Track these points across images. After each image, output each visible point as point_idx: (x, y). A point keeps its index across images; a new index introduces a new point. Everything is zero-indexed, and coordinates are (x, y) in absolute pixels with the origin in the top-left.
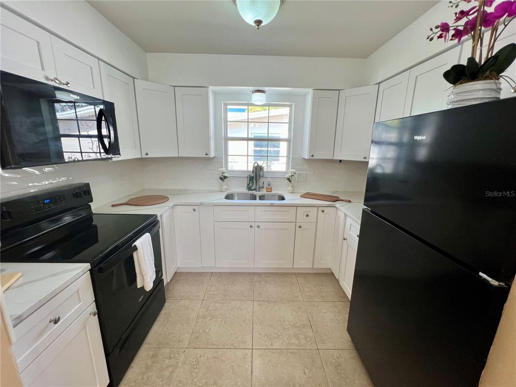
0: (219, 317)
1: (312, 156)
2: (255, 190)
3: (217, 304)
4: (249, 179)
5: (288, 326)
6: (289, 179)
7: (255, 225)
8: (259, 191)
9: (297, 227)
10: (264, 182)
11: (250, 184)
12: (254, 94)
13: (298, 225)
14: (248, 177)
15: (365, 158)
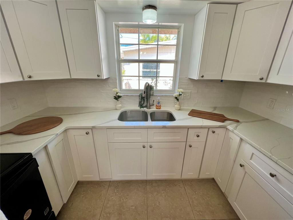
1: (203, 77)
2: (146, 107)
4: (140, 97)
6: (176, 98)
7: (147, 145)
8: (150, 108)
9: (188, 146)
10: (154, 100)
12: (144, 11)
15: (262, 79)
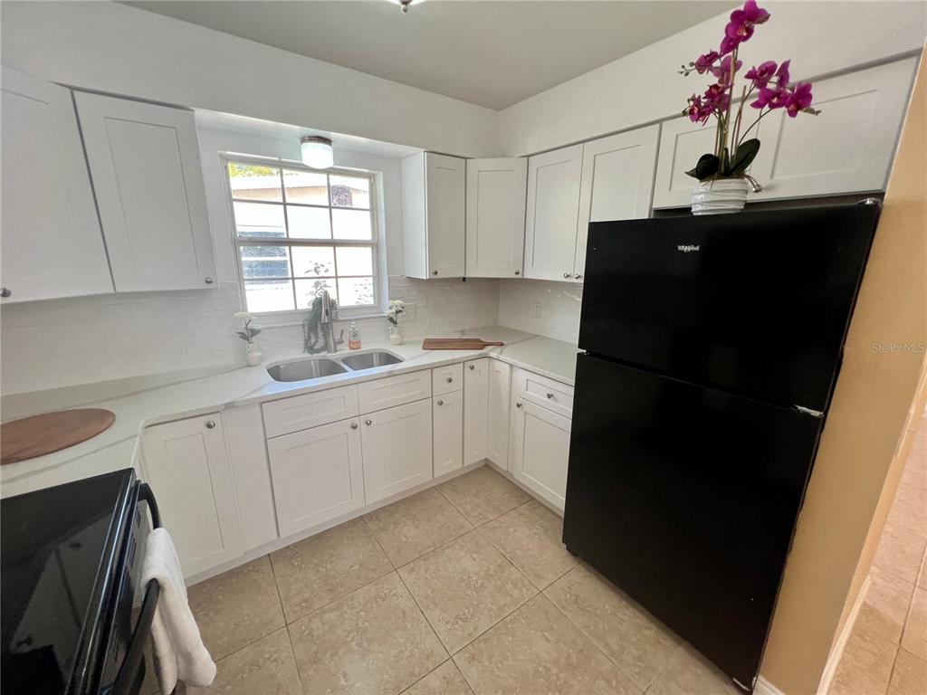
0: (349, 639)
1: (436, 273)
2: (325, 348)
3: (326, 617)
4: (306, 328)
5: (480, 581)
6: (391, 319)
7: (359, 421)
8: (336, 351)
9: (436, 405)
10: (342, 331)
11: (309, 338)
12: (305, 144)
13: (436, 400)
14: (304, 325)
15: (517, 273)
